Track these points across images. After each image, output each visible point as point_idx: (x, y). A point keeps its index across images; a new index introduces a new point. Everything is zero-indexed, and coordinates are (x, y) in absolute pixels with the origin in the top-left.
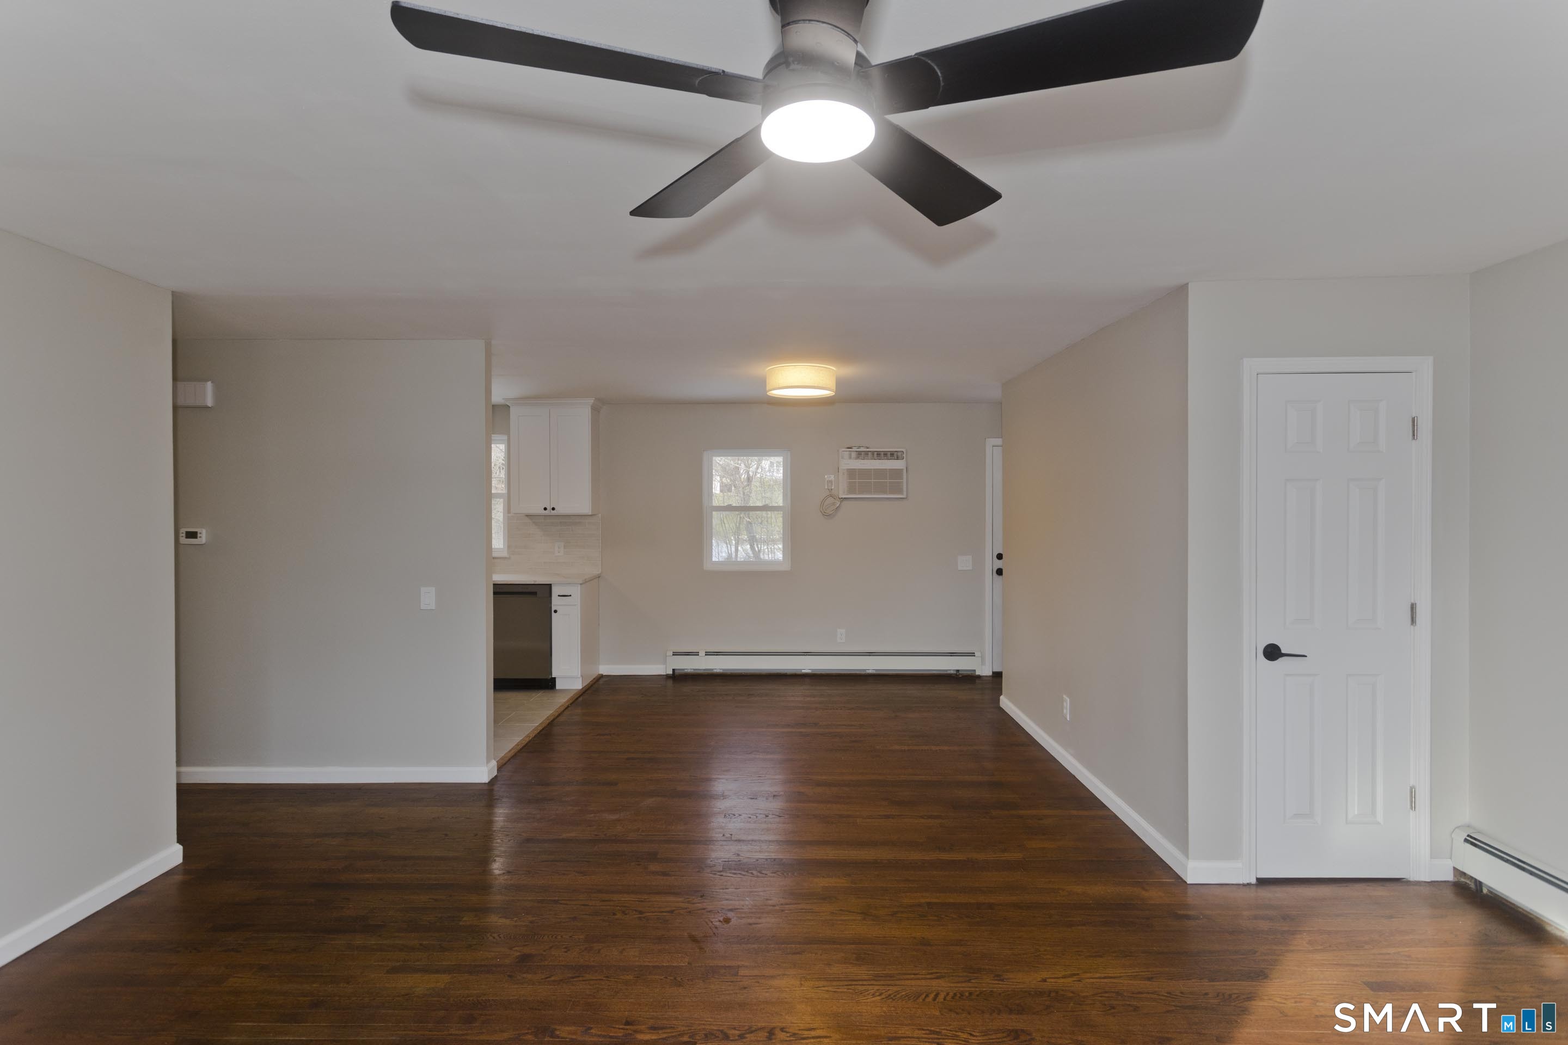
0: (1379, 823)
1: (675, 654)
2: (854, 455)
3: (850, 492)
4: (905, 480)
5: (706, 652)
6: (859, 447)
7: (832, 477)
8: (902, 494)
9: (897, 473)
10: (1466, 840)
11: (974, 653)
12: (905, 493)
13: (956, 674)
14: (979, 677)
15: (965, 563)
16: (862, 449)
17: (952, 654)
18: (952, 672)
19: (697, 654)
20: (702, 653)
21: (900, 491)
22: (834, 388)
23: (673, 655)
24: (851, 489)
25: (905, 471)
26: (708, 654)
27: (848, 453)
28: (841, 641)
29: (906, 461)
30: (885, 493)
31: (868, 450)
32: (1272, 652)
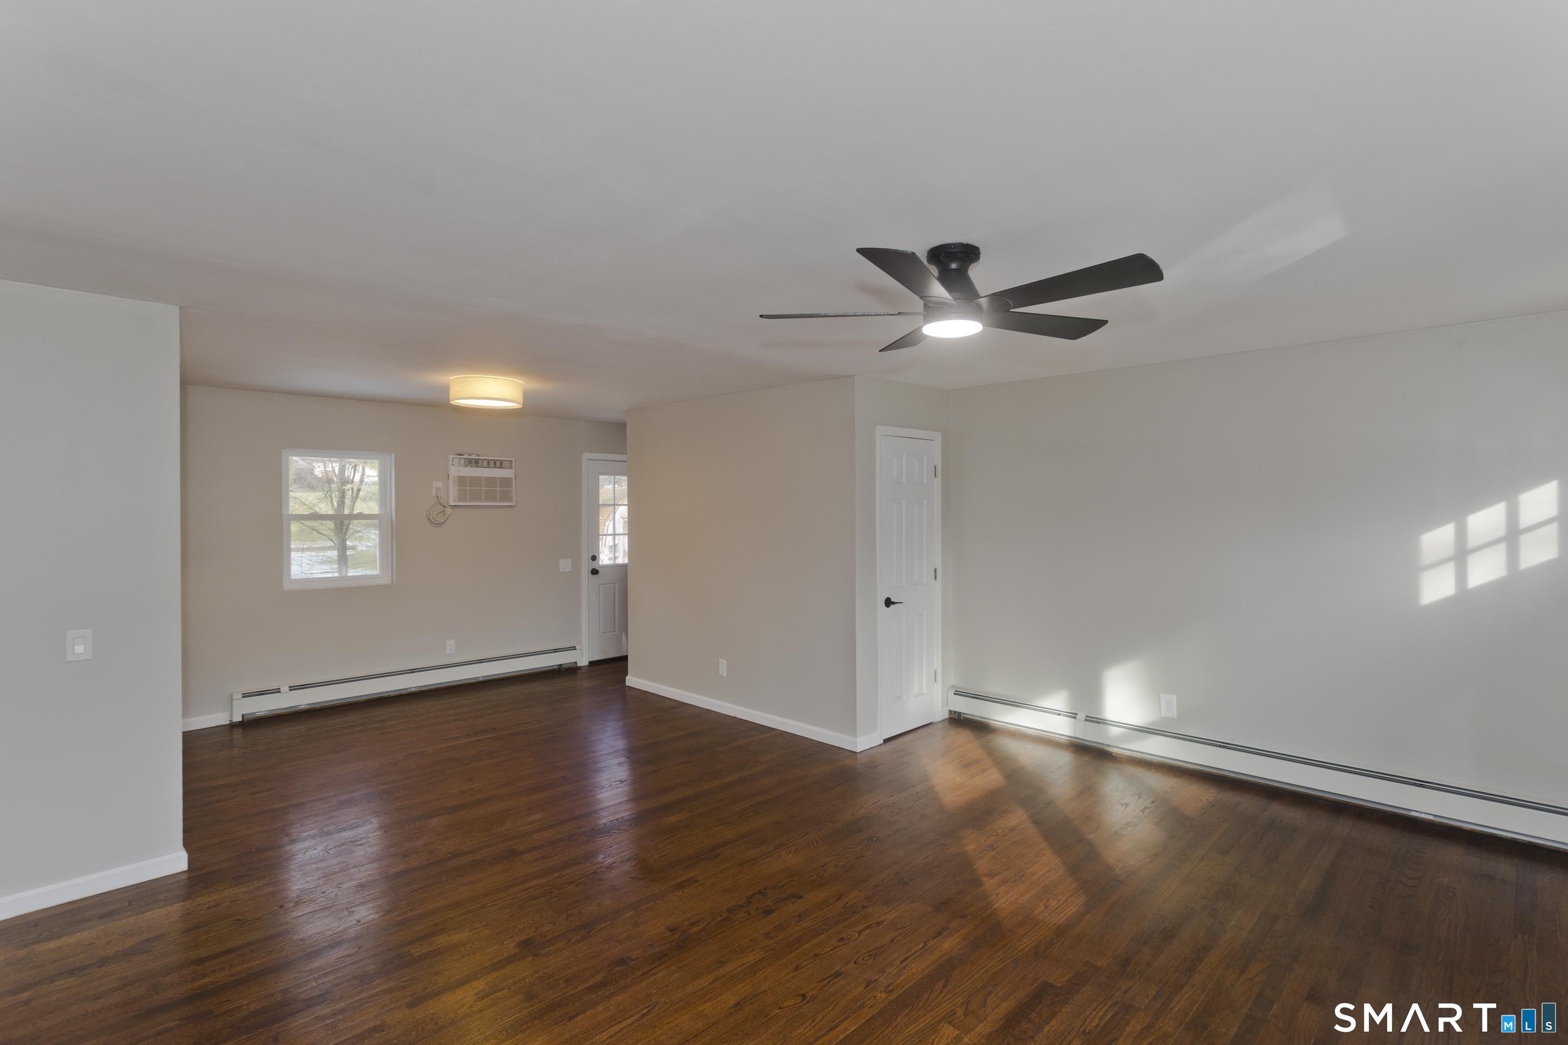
0: (924, 694)
1: (245, 696)
2: (462, 461)
3: (460, 501)
4: (514, 489)
5: (290, 687)
6: (470, 455)
7: (440, 484)
8: (512, 501)
9: (506, 482)
10: (955, 694)
11: (575, 647)
12: (514, 502)
13: (559, 669)
14: (579, 668)
15: (565, 565)
16: (473, 457)
17: (555, 651)
18: (555, 667)
19: (278, 691)
20: (285, 689)
21: (509, 499)
22: (522, 402)
23: (243, 697)
24: (462, 496)
25: (514, 479)
26: (292, 688)
27: (457, 460)
28: (451, 651)
29: (515, 469)
30: (496, 501)
31: (478, 458)
32: (888, 602)
